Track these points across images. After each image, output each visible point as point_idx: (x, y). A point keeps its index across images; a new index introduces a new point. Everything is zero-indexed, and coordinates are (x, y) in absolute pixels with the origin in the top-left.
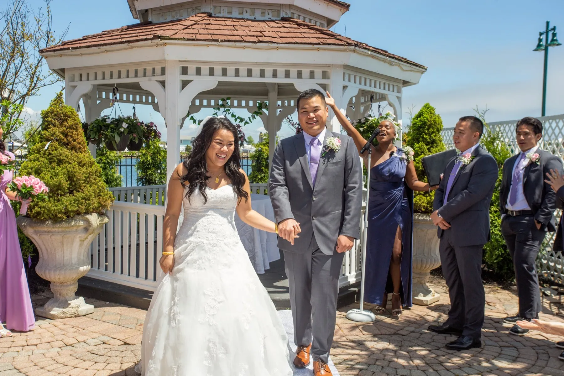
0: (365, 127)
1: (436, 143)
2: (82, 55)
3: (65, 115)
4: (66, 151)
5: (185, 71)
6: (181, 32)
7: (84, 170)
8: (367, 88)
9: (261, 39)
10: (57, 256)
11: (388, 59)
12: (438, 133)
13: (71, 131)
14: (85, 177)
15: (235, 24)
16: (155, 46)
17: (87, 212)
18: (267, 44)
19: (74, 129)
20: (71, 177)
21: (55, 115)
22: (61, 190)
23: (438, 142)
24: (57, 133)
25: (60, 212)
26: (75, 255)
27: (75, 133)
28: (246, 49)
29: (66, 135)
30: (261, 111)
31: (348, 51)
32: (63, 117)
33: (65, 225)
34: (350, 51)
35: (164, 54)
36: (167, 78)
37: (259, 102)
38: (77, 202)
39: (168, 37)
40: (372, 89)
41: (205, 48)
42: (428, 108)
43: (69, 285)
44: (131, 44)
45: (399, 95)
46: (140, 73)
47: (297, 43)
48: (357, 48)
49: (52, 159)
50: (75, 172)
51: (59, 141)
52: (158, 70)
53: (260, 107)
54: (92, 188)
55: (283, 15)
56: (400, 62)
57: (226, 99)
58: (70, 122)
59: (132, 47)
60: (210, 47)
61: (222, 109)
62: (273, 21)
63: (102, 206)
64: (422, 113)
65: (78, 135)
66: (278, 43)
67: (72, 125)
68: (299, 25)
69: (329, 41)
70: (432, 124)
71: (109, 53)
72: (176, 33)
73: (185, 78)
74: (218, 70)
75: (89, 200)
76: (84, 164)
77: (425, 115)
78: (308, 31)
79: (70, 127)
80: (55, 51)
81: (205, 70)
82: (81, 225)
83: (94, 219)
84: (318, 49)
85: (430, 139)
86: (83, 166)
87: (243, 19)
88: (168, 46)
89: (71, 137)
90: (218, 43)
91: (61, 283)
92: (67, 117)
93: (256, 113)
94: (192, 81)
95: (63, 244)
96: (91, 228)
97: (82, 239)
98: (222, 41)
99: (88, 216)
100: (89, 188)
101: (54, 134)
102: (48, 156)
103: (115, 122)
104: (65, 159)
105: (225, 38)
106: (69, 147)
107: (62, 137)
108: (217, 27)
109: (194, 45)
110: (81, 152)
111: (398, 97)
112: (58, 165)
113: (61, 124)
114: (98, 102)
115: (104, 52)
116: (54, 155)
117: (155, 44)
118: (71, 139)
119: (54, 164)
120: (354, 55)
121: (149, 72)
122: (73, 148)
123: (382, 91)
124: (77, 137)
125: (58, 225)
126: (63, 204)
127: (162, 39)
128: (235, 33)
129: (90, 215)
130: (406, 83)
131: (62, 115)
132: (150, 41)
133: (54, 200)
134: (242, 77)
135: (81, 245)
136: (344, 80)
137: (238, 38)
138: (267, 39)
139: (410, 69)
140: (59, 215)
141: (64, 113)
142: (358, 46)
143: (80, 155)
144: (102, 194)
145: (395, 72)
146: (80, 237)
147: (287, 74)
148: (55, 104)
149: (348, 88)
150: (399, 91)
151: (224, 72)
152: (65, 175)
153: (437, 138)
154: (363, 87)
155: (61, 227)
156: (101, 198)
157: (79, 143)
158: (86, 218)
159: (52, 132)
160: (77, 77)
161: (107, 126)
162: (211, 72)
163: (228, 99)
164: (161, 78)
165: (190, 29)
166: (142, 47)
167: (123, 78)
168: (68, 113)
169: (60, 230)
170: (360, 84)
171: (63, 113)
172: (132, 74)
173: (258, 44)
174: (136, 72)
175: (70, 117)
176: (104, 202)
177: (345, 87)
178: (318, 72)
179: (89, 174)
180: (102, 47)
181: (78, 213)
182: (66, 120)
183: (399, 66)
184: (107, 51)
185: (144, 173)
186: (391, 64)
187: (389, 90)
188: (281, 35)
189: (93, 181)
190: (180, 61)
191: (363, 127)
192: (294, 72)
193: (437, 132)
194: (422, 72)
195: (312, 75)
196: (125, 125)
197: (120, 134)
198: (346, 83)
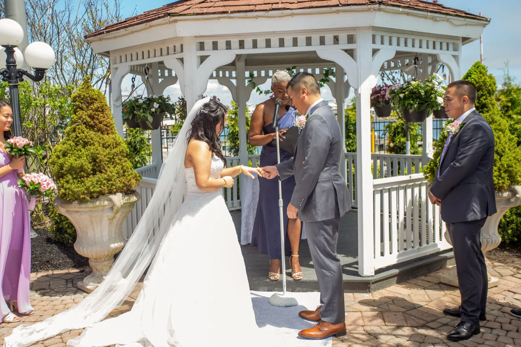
0: (407, 93)
1: (487, 107)
2: (115, 37)
3: (92, 99)
4: (92, 133)
5: (202, 46)
6: (195, 6)
7: (108, 151)
8: (409, 49)
9: (275, 6)
10: (89, 234)
11: (429, 14)
12: (490, 96)
13: (97, 113)
14: (109, 158)
16: (167, 23)
17: (111, 192)
18: (280, 12)
19: (100, 111)
20: (94, 160)
21: (82, 99)
22: (84, 171)
23: (490, 106)
24: (84, 117)
25: (83, 193)
26: (106, 233)
27: (101, 115)
28: (259, 19)
29: (92, 117)
30: (327, 78)
31: (372, 10)
32: (89, 101)
33: (90, 205)
34: (375, 10)
35: (176, 31)
36: (185, 55)
37: (326, 69)
38: (99, 183)
39: (178, 13)
40: (417, 49)
41: (216, 21)
42: (478, 67)
43: (103, 261)
44: (148, 24)
45: (455, 53)
46: (165, 52)
47: (312, 7)
48: (382, 6)
49: (78, 141)
50: (98, 154)
51: (86, 124)
52: (178, 49)
53: (327, 75)
54: (116, 168)
56: (448, 17)
57: (291, 68)
58: (96, 105)
59: (151, 27)
60: (221, 20)
64: (470, 73)
65: (104, 117)
66: (292, 9)
67: (98, 108)
70: (481, 86)
71: (134, 34)
72: (189, 8)
73: (202, 53)
74: (235, 43)
75: (111, 181)
76: (109, 145)
77: (473, 76)
79: (96, 110)
80: (95, 35)
81: (222, 44)
82: (106, 205)
83: (118, 199)
84: (338, 12)
85: (478, 103)
86: (106, 148)
88: (179, 23)
89: (98, 119)
90: (228, 15)
91: (96, 259)
92: (93, 100)
93: (322, 80)
94: (208, 56)
95: (92, 223)
96: (115, 208)
97: (110, 218)
98: (232, 12)
99: (112, 197)
100: (112, 169)
101: (81, 117)
102: (76, 139)
103: (147, 102)
104: (90, 141)
106: (95, 129)
107: (89, 120)
109: (205, 19)
110: (108, 134)
111: (454, 56)
112: (84, 147)
113: (87, 107)
114: (160, 80)
115: (130, 33)
116: (80, 138)
117: (167, 21)
118: (97, 122)
119: (80, 147)
120: (378, 14)
121: (171, 51)
122: (100, 130)
123: (432, 51)
124: (102, 119)
125: (83, 206)
126: (85, 185)
127: (171, 16)
129: (114, 196)
130: (465, 40)
131: (89, 98)
132: (162, 19)
133: (78, 181)
134: (260, 48)
135: (110, 223)
136: (374, 42)
138: (281, 6)
139: (465, 23)
140: (82, 196)
141: (91, 96)
142: (384, 4)
143: (106, 137)
144: (126, 174)
146: (107, 216)
147: (309, 41)
148: (83, 88)
149: (380, 51)
150: (456, 49)
151: (242, 44)
152: (88, 157)
153: (488, 101)
154: (402, 48)
155: (87, 207)
156: (125, 178)
157: (106, 125)
158: (110, 198)
159: (79, 116)
160: (118, 60)
161: (139, 107)
162: (228, 45)
163: (294, 68)
164: (179, 56)
165: (208, 2)
166: (158, 25)
167: (152, 57)
168: (95, 97)
169: (87, 209)
170: (398, 45)
171: (89, 97)
172: (158, 53)
173: (270, 12)
174: (161, 50)
175: (96, 100)
176: (128, 182)
177: (375, 51)
178: (343, 37)
179: (114, 155)
180: (127, 29)
181: (101, 193)
182: (92, 103)
183: (448, 20)
184: (133, 32)
185: (234, 143)
186: (434, 19)
187: (441, 49)
189: (118, 161)
190: (196, 37)
191: (404, 93)
192: (316, 39)
193: (488, 95)
194: (484, 26)
195: (336, 40)
196: (156, 105)
197: (152, 114)
198: (378, 46)
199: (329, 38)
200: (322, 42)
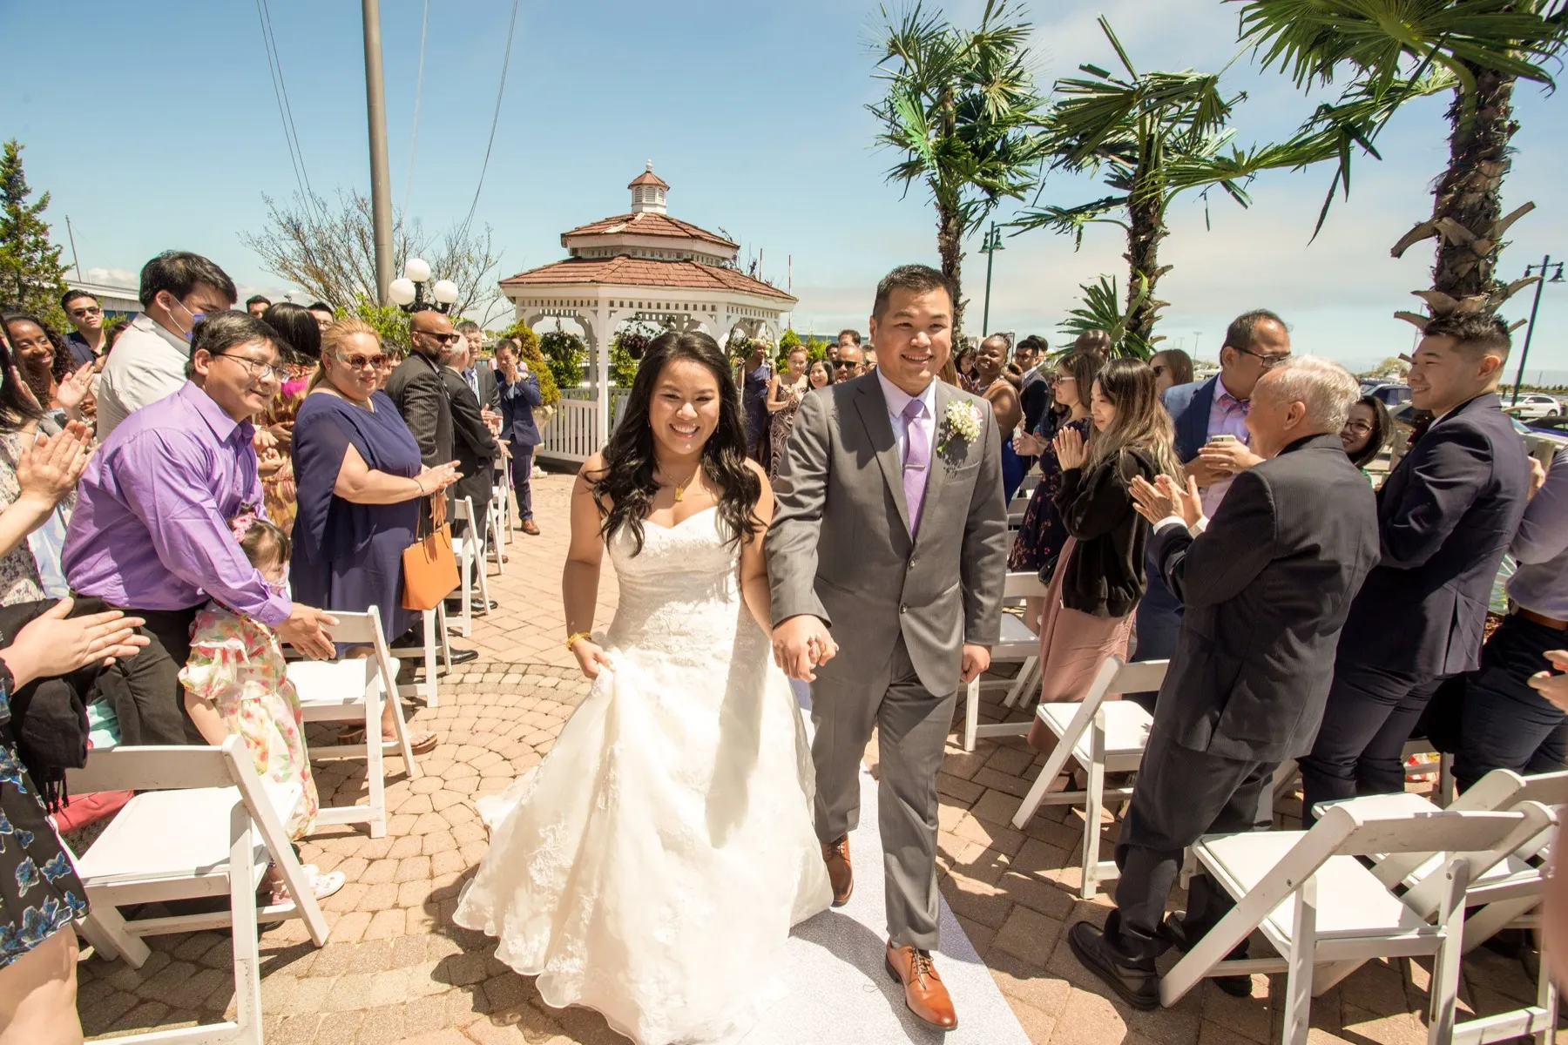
5: (612, 304)
7: (542, 374)
8: (748, 316)
9: (667, 282)
15: (649, 266)
16: (591, 287)
17: (545, 404)
29: (528, 349)
34: (731, 292)
35: (597, 293)
36: (599, 308)
39: (601, 281)
40: (752, 317)
41: (627, 289)
42: (791, 333)
46: (578, 304)
52: (592, 302)
53: (669, 321)
55: (685, 257)
58: (530, 340)
60: (630, 288)
61: (635, 322)
62: (677, 262)
63: (553, 400)
64: (788, 335)
68: (696, 267)
69: (716, 285)
73: (612, 309)
74: (636, 304)
77: (789, 339)
78: (702, 273)
79: (531, 344)
80: (510, 283)
81: (626, 304)
84: (708, 291)
87: (654, 260)
88: (600, 288)
90: (636, 286)
94: (617, 311)
98: (639, 285)
105: (641, 281)
108: (634, 270)
109: (619, 287)
121: (585, 303)
123: (761, 318)
127: (597, 283)
128: (649, 276)
130: (782, 312)
132: (588, 284)
136: (728, 311)
137: (650, 282)
138: (671, 283)
139: (784, 301)
142: (737, 289)
145: (770, 304)
147: (686, 307)
150: (775, 317)
151: (640, 305)
154: (744, 316)
160: (526, 303)
161: (555, 342)
162: (631, 305)
164: (595, 308)
170: (741, 313)
174: (575, 302)
177: (728, 317)
178: (709, 307)
183: (775, 300)
186: (765, 299)
187: (767, 317)
188: (682, 278)
190: (607, 298)
192: (691, 306)
194: (796, 303)
195: (704, 308)
196: (568, 342)
197: (565, 348)
198: (730, 313)
199: (700, 306)
200: (695, 308)
